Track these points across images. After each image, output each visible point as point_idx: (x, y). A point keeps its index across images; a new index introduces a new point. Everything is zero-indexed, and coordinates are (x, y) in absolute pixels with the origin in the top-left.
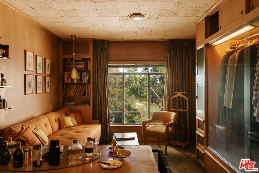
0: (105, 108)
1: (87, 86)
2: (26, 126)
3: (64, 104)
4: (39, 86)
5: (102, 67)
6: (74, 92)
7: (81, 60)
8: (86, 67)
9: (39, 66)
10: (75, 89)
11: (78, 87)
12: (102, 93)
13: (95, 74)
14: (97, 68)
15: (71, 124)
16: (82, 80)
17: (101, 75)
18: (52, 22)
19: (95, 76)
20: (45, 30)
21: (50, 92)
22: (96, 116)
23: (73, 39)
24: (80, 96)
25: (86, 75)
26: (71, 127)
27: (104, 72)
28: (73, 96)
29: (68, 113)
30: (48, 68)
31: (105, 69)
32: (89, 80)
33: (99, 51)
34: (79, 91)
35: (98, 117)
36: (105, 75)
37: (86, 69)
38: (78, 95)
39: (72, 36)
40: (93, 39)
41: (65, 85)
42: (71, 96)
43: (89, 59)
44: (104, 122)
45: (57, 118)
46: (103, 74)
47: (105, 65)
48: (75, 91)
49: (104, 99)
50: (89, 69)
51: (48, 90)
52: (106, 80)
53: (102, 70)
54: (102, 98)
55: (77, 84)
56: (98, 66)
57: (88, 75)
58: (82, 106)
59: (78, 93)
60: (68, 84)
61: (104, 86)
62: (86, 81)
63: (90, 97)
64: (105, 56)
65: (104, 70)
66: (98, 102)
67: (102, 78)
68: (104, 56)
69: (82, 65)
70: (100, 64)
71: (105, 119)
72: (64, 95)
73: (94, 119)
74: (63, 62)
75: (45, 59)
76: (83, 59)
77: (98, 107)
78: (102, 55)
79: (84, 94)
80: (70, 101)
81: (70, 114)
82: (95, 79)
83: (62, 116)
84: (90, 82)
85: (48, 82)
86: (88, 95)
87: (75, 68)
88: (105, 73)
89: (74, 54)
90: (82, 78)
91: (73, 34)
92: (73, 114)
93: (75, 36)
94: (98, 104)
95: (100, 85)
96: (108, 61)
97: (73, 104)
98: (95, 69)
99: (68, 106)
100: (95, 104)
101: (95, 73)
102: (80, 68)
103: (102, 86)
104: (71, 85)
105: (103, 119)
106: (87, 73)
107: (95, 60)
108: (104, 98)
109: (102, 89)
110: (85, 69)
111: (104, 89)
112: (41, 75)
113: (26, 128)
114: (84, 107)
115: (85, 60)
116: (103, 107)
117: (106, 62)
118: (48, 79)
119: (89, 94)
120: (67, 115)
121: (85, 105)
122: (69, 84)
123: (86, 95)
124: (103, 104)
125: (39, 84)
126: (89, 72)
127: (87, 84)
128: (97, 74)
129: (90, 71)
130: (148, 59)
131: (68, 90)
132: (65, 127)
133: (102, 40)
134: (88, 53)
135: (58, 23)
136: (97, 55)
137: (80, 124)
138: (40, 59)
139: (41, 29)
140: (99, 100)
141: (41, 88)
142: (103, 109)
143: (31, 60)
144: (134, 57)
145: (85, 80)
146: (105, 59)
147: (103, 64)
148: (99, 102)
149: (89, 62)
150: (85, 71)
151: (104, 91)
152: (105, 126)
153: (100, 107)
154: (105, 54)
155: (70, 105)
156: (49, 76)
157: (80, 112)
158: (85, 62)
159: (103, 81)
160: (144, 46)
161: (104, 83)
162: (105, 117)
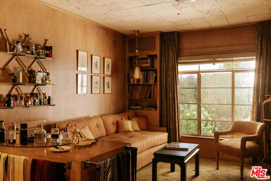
0: (173, 114)
1: (152, 87)
2: (73, 124)
3: (130, 107)
4: (96, 86)
5: (171, 65)
6: (139, 94)
7: (147, 58)
8: (152, 65)
9: (95, 65)
10: (140, 90)
11: (144, 89)
12: (171, 96)
13: (162, 74)
14: (165, 66)
15: (130, 129)
16: (148, 80)
17: (169, 75)
18: (105, 19)
19: (162, 75)
20: (103, 28)
21: (111, 93)
22: (164, 123)
23: (136, 35)
24: (146, 98)
25: (152, 75)
26: (129, 131)
27: (173, 70)
28: (138, 98)
29: (131, 117)
30: (108, 67)
31: (174, 66)
32: (156, 81)
33: (167, 46)
34: (145, 93)
35: (166, 124)
36: (174, 73)
37: (153, 68)
38: (143, 97)
39: (135, 31)
40: (159, 32)
41: (131, 87)
42: (136, 98)
43: (156, 56)
44: (173, 130)
45: (115, 121)
46: (172, 72)
47: (174, 62)
48: (141, 93)
49: (173, 103)
50: (156, 68)
51: (108, 91)
52: (175, 80)
53: (170, 69)
54: (171, 101)
55: (143, 85)
56: (167, 63)
57: (155, 75)
58: (148, 110)
59: (144, 95)
60: (133, 85)
61: (173, 87)
62: (152, 82)
63: (156, 100)
64: (175, 51)
65: (173, 69)
66: (165, 106)
67: (170, 78)
68: (173, 51)
69: (148, 63)
70: (168, 61)
71: (174, 127)
72: (130, 98)
73: (161, 125)
74: (129, 60)
75: (104, 58)
76: (150, 56)
77: (165, 112)
78: (170, 49)
79: (150, 97)
80: (137, 104)
81: (133, 118)
82: (162, 79)
83: (123, 119)
84: (157, 83)
85: (108, 82)
86: (154, 98)
87: (138, 67)
88: (174, 72)
89: (137, 51)
90: (148, 78)
91: (136, 30)
92: (136, 119)
93: (138, 31)
94: (165, 108)
95: (168, 87)
96: (178, 56)
97: (139, 107)
98: (162, 67)
99: (134, 110)
100: (163, 108)
101: (162, 72)
102: (146, 66)
103: (170, 87)
104: (136, 86)
105: (171, 127)
106: (154, 72)
107: (163, 57)
108: (172, 101)
109: (170, 91)
110: (151, 68)
111: (173, 91)
112: (98, 75)
113: (71, 126)
114: (150, 111)
115: (152, 57)
116: (171, 113)
117: (176, 58)
118: (108, 80)
119: (156, 97)
120: (129, 119)
121: (150, 109)
122: (135, 85)
123: (152, 98)
124: (171, 108)
125: (96, 84)
126: (155, 71)
127: (152, 85)
128: (164, 73)
129: (157, 69)
130: (229, 51)
131: (134, 92)
132: (122, 131)
133: (171, 32)
134: (154, 49)
135: (111, 19)
136: (165, 51)
137: (142, 130)
138: (96, 59)
139: (99, 28)
140: (167, 104)
141: (98, 88)
142: (171, 115)
143: (84, 60)
144: (212, 50)
145: (151, 80)
146: (174, 55)
147: (172, 61)
148: (167, 106)
149: (156, 59)
150: (152, 70)
151: (173, 93)
152: (174, 135)
153: (168, 112)
154: (174, 49)
155: (136, 109)
156: (110, 76)
157: (146, 117)
158: (152, 59)
159: (172, 82)
160: (226, 34)
161: (173, 83)
162: (174, 124)
